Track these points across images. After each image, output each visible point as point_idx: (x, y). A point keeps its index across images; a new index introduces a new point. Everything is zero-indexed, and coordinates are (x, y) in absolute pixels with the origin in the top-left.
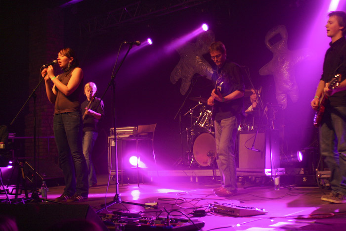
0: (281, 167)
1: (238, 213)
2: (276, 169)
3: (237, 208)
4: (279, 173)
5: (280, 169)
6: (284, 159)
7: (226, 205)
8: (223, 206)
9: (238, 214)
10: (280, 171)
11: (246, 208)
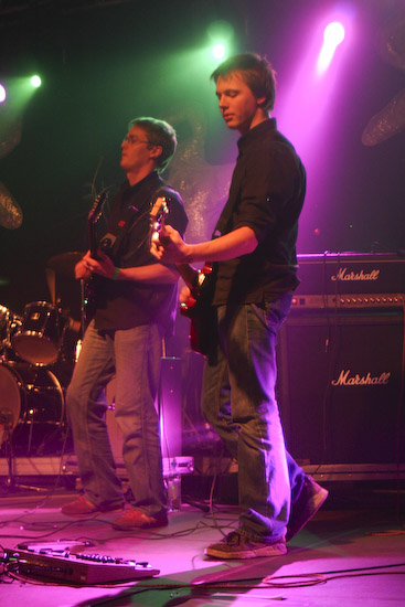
0: (183, 455)
1: (84, 574)
2: (171, 460)
3: (80, 561)
4: (179, 470)
5: (180, 460)
6: (188, 434)
7: (50, 555)
8: (42, 556)
9: (83, 578)
10: (181, 465)
11: (104, 561)
